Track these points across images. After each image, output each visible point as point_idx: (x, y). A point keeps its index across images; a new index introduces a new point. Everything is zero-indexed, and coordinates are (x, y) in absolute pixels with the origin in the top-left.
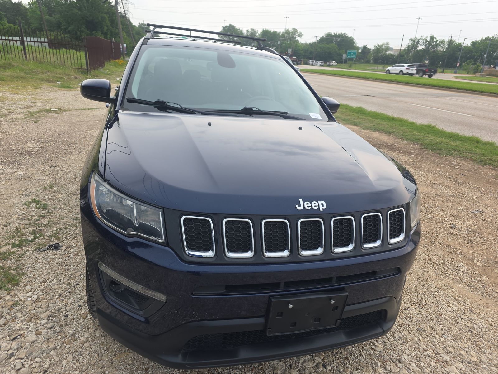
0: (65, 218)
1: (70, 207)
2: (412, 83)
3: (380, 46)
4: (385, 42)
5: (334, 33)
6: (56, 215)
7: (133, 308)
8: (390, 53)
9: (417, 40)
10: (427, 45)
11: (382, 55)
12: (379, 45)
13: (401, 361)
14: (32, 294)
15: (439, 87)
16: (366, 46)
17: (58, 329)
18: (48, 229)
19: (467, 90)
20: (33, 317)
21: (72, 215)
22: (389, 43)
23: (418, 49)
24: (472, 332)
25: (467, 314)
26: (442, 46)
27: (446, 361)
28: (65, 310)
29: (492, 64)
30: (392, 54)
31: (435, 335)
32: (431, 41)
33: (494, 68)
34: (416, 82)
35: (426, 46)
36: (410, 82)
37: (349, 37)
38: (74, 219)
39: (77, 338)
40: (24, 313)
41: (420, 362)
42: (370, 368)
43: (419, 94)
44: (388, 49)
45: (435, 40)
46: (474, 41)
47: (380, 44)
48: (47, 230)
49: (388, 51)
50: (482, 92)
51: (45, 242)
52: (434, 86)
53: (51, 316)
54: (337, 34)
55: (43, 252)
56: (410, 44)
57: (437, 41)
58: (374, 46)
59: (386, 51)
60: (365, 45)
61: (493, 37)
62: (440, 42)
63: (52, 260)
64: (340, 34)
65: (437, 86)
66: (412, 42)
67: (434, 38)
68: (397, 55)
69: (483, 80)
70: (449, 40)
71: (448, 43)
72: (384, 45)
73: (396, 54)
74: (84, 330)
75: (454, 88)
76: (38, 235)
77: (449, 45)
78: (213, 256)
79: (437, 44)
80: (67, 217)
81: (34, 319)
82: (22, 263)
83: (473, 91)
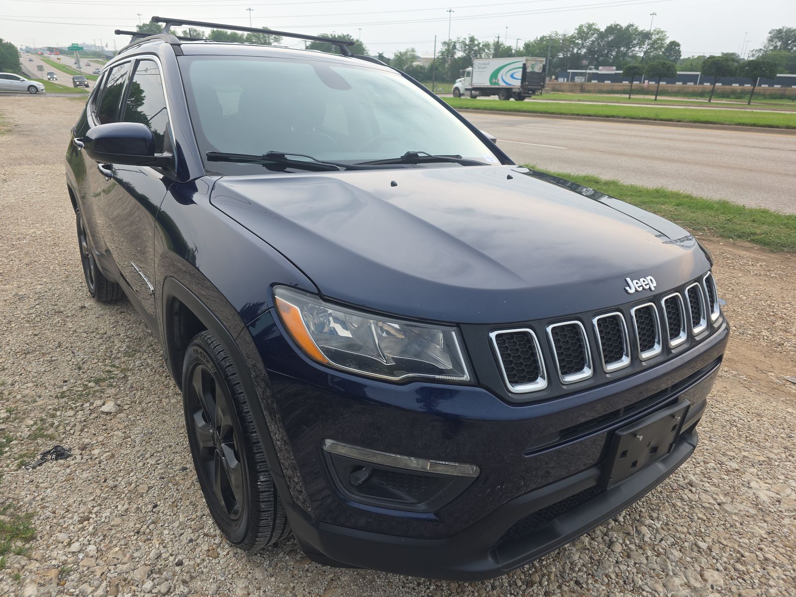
0: (37, 399)
1: (34, 377)
2: (467, 108)
3: (402, 54)
4: (409, 47)
5: (331, 35)
6: (16, 397)
7: (403, 503)
8: (418, 65)
9: (453, 44)
10: (466, 50)
11: (407, 68)
12: (400, 53)
13: (694, 484)
14: (80, 545)
15: (505, 111)
16: (383, 55)
17: (184, 589)
18: (16, 425)
19: (541, 113)
20: (118, 584)
21: (47, 391)
22: (415, 50)
23: (456, 57)
24: (736, 426)
25: (717, 406)
26: (486, 51)
27: (737, 470)
28: (171, 555)
29: (552, 75)
30: (421, 66)
31: (703, 441)
32: (471, 45)
33: (556, 80)
34: (473, 106)
35: (466, 52)
36: (464, 107)
37: (355, 40)
38: (57, 397)
39: (229, 593)
40: (96, 583)
41: (711, 479)
42: (667, 504)
43: (482, 122)
44: (414, 58)
45: (476, 42)
46: (527, 42)
47: (403, 51)
48: (15, 427)
49: (414, 62)
50: (561, 114)
51: (28, 450)
52: (498, 111)
53: (152, 572)
54: (337, 36)
55: (38, 468)
56: (445, 50)
57: (479, 44)
58: (394, 54)
59: (412, 62)
60: (381, 53)
61: (550, 36)
62: (483, 45)
63: (69, 478)
64: (340, 36)
65: (501, 110)
66: (446, 47)
67: (475, 40)
68: (428, 67)
69: (550, 98)
70: (494, 43)
71: (494, 47)
72: (408, 52)
73: (427, 65)
74: (230, 576)
75: (525, 111)
76: (5, 440)
77: (495, 50)
78: (546, 387)
79: (480, 49)
80: (40, 397)
81: (123, 586)
82: (8, 498)
83: (550, 113)
